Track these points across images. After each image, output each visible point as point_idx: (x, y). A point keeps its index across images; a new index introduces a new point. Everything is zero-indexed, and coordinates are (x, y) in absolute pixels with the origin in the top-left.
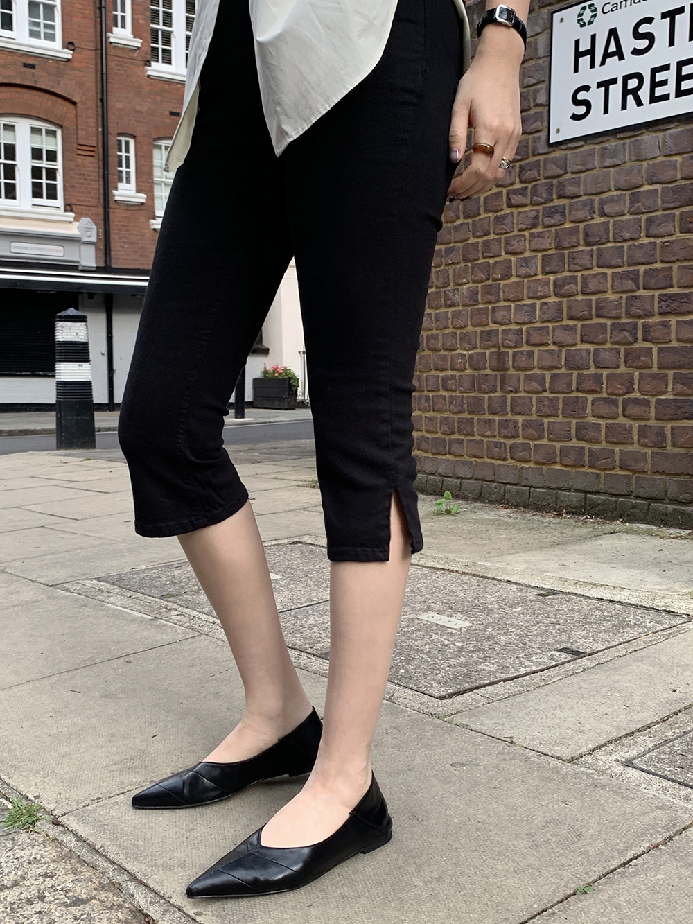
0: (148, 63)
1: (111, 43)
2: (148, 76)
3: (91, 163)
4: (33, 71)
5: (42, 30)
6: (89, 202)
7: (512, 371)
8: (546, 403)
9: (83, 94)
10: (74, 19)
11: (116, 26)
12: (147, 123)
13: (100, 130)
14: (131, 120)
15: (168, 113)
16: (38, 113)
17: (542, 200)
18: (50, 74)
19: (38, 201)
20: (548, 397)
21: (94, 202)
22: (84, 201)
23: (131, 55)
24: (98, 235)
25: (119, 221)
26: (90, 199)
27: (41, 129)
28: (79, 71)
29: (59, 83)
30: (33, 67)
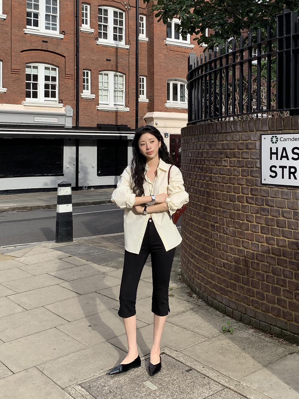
0: (97, 39)
1: (81, 31)
2: (97, 44)
3: (71, 82)
4: (46, 44)
5: (51, 26)
6: (70, 98)
7: (251, 269)
8: (265, 286)
9: (68, 53)
10: (65, 21)
11: (83, 23)
12: (96, 64)
13: (76, 68)
14: (89, 63)
15: (106, 60)
16: (48, 61)
17: (260, 204)
18: (54, 45)
19: (47, 99)
20: (265, 284)
21: (72, 99)
22: (68, 98)
23: (89, 36)
24: (74, 113)
25: (83, 106)
26: (70, 97)
27: (50, 68)
28: (67, 43)
29: (58, 48)
30: (46, 42)
